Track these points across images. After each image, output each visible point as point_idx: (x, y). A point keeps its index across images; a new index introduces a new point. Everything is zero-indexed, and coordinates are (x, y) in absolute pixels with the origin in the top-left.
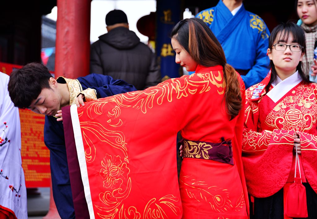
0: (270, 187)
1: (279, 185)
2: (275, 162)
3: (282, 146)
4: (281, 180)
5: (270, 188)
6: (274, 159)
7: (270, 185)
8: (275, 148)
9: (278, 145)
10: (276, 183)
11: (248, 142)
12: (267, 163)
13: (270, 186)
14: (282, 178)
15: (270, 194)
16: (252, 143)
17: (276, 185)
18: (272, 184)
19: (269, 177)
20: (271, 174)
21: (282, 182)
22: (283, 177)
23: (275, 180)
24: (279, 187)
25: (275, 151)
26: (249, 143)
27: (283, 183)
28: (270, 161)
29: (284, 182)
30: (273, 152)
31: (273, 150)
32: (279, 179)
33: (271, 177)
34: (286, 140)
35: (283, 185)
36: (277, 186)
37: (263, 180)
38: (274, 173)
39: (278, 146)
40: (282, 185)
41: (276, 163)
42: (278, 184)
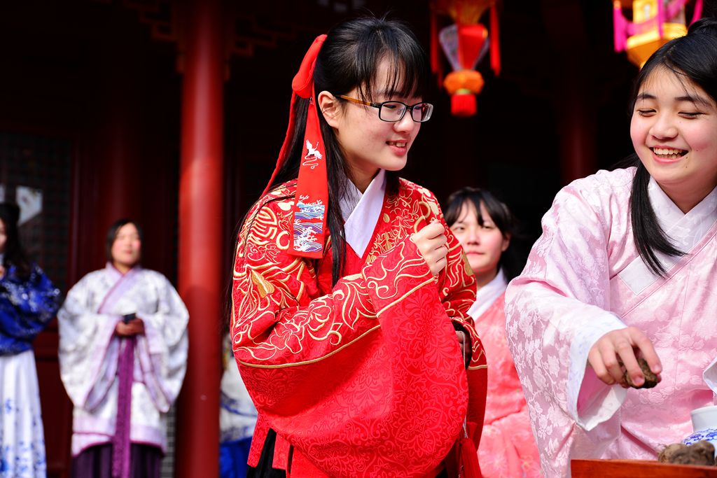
0: (438, 429)
1: (457, 408)
2: (417, 354)
3: (410, 299)
4: (455, 394)
5: (438, 433)
6: (412, 347)
7: (434, 424)
8: (396, 316)
9: (399, 303)
10: (446, 410)
11: (306, 332)
12: (402, 368)
13: (436, 427)
14: (454, 386)
15: (445, 448)
16: (321, 329)
17: (449, 413)
18: (438, 418)
19: (421, 402)
20: (421, 394)
21: (460, 397)
22: (456, 382)
23: (440, 401)
24: (459, 415)
25: (403, 324)
26: (312, 332)
27: (463, 396)
28: (406, 359)
29: (464, 394)
30: (399, 330)
31: (396, 324)
32: (449, 393)
33: (425, 400)
34: (409, 278)
35: (466, 404)
36: (453, 415)
37: (410, 421)
38: (429, 384)
39: (400, 307)
40: (463, 403)
41: (420, 355)
42: (454, 408)
